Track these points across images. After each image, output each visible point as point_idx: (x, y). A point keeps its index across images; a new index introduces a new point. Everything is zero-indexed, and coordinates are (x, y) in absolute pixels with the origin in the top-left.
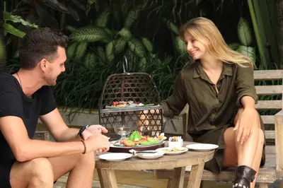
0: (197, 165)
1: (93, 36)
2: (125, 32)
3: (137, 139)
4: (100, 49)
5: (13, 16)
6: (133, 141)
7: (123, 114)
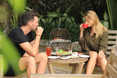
0: (81, 63)
1: (54, 15)
2: (65, 15)
3: (61, 52)
4: (57, 20)
5: (27, 7)
6: (60, 53)
7: (58, 43)
